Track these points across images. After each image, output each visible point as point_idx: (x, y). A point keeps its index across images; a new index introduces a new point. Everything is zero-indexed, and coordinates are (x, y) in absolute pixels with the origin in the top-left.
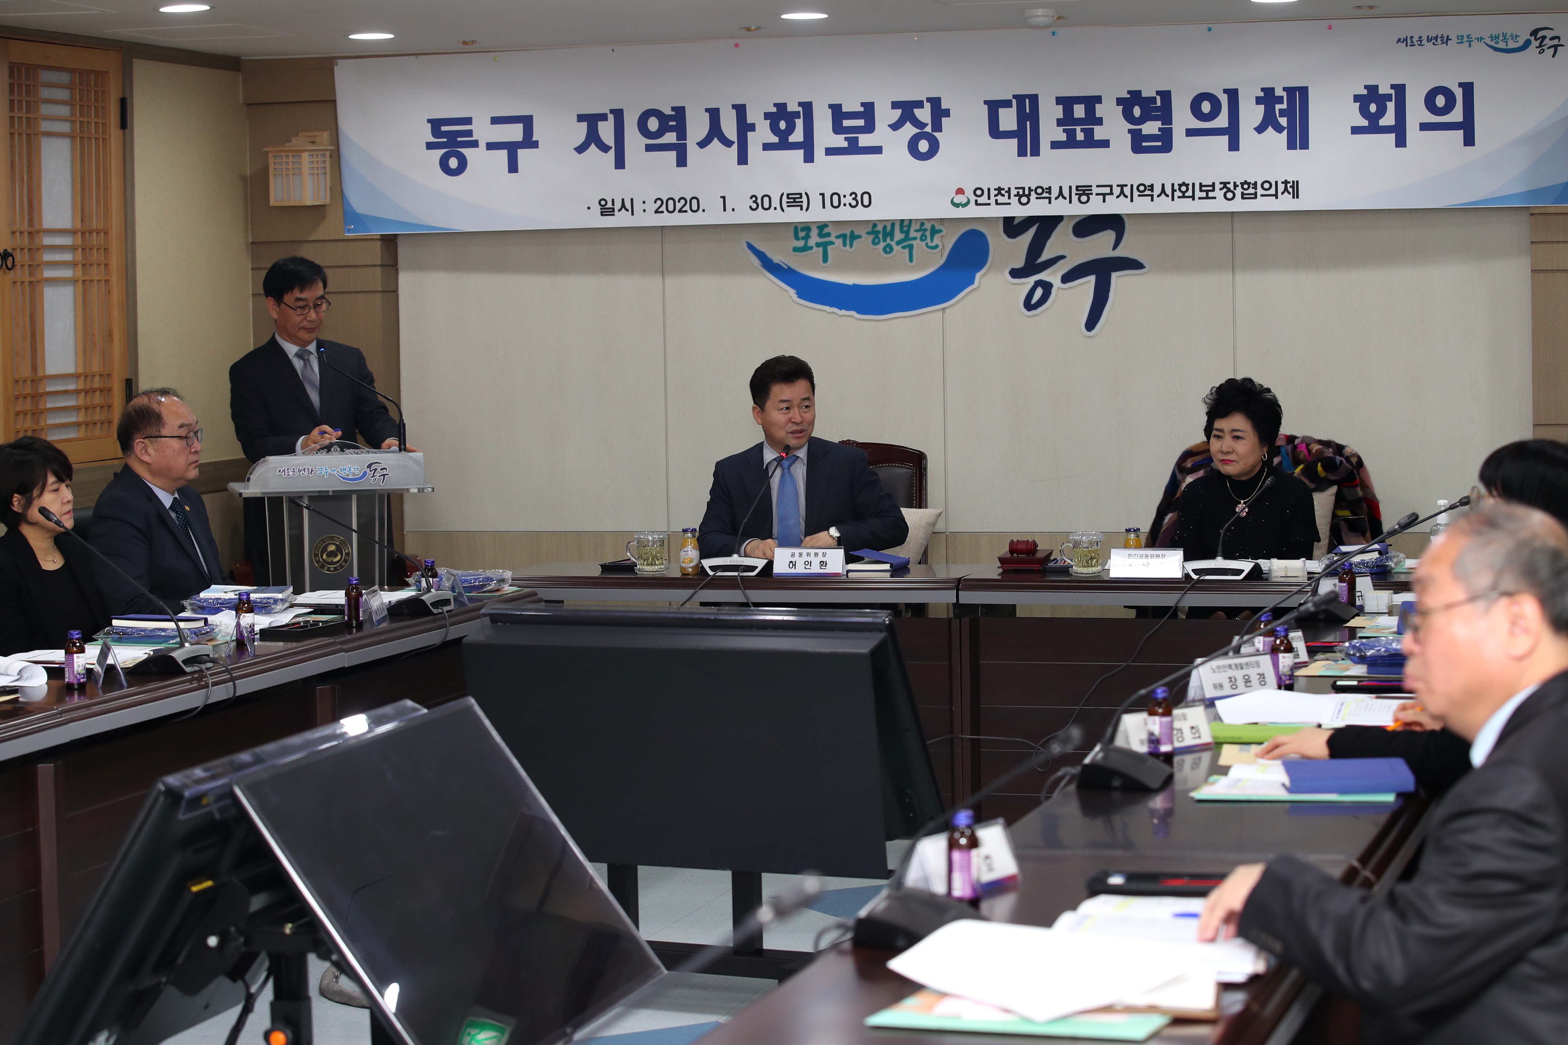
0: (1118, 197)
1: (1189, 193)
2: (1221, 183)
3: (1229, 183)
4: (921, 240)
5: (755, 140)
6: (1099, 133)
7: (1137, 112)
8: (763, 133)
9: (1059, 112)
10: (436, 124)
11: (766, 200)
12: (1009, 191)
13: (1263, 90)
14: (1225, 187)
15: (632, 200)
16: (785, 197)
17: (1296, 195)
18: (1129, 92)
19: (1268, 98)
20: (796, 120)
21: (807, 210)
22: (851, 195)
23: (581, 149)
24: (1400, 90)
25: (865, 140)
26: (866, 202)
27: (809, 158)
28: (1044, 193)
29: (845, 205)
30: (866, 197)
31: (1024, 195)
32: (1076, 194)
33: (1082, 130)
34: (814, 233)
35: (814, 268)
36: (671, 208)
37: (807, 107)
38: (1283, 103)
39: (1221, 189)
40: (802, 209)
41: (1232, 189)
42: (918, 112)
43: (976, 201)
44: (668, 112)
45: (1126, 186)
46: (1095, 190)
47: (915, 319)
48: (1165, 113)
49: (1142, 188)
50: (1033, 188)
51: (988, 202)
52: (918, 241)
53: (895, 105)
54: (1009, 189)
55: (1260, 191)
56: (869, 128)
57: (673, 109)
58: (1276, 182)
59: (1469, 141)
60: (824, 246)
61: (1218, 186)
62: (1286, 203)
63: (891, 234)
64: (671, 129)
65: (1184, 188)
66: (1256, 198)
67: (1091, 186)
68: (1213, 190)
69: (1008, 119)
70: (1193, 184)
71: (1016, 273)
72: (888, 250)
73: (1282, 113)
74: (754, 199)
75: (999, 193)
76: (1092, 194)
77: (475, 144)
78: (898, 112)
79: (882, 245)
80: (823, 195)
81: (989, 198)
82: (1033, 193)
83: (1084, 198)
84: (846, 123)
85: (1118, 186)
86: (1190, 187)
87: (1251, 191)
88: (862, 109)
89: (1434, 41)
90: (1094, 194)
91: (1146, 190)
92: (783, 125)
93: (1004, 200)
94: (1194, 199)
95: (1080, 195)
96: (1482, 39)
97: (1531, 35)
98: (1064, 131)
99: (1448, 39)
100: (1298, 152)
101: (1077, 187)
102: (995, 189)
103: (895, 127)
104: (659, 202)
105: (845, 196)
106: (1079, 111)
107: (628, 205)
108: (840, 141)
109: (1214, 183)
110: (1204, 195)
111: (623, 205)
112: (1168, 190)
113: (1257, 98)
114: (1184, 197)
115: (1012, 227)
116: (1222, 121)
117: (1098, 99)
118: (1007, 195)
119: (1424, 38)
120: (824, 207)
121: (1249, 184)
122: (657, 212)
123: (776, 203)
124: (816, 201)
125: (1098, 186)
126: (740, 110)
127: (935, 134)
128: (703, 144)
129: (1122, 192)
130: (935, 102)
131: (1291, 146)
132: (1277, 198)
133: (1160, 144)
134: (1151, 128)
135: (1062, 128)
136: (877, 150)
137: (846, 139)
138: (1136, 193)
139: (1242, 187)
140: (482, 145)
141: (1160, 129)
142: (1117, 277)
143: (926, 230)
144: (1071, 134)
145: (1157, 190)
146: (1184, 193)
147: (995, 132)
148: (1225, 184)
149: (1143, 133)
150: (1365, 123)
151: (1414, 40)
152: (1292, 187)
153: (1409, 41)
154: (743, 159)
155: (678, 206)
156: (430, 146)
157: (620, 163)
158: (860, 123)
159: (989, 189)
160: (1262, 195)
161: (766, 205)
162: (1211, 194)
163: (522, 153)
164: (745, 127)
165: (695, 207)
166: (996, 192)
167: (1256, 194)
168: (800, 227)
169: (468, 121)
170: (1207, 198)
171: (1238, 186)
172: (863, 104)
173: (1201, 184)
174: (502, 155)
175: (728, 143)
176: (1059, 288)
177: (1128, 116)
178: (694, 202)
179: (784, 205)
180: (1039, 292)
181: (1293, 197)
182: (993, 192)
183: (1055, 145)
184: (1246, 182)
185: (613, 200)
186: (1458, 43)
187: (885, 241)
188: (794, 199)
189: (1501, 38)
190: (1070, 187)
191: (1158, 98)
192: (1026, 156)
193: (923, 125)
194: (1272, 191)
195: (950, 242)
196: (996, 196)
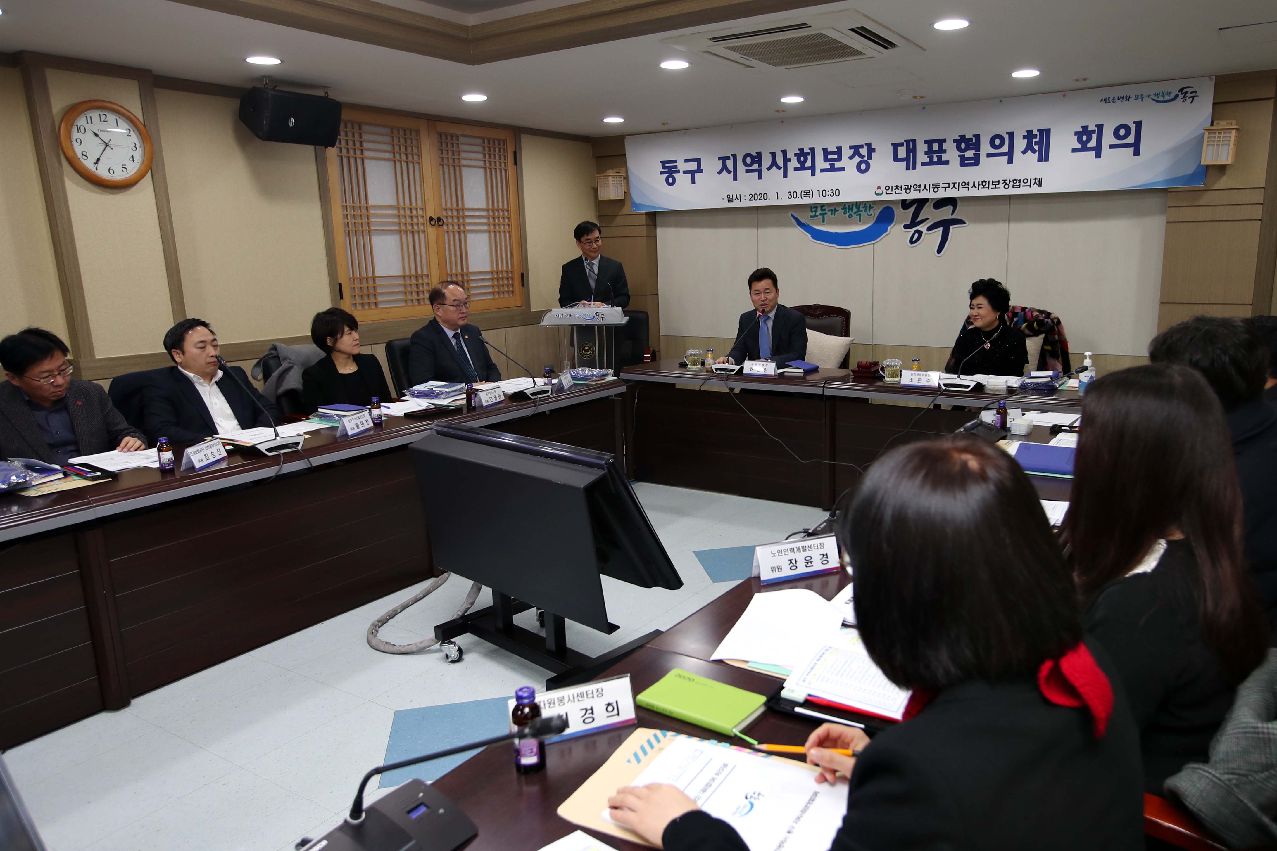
0: (952, 189)
1: (987, 186)
2: (1003, 180)
3: (1007, 180)
4: (865, 212)
5: (791, 166)
6: (945, 157)
7: (963, 146)
8: (794, 163)
9: (926, 147)
10: (663, 163)
11: (795, 194)
12: (901, 187)
13: (1027, 131)
14: (1005, 182)
15: (740, 195)
16: (803, 192)
17: (1040, 185)
18: (959, 136)
19: (1029, 135)
20: (808, 156)
21: (812, 198)
22: (831, 191)
23: (719, 173)
24: (1100, 127)
25: (837, 165)
26: (837, 194)
28: (917, 187)
29: (828, 195)
30: (837, 191)
31: (908, 189)
32: (932, 188)
33: (936, 156)
34: (819, 209)
35: (818, 224)
36: (756, 198)
37: (812, 150)
38: (1037, 138)
39: (1002, 183)
40: (810, 198)
41: (1008, 183)
42: (860, 150)
43: (886, 192)
44: (755, 154)
45: (956, 183)
46: (941, 186)
47: (861, 248)
48: (977, 147)
49: (964, 184)
50: (912, 185)
51: (892, 192)
52: (863, 212)
53: (851, 147)
55: (1022, 184)
56: (839, 159)
57: (757, 153)
58: (1031, 179)
59: (1137, 153)
60: (823, 215)
61: (1001, 182)
62: (1035, 190)
63: (852, 209)
64: (756, 162)
65: (984, 184)
67: (940, 184)
68: (999, 184)
69: (902, 152)
70: (989, 182)
71: (906, 227)
73: (1036, 143)
74: (790, 193)
75: (897, 188)
76: (940, 188)
77: (678, 172)
78: (852, 151)
79: (848, 214)
80: (819, 191)
81: (892, 191)
82: (912, 188)
83: (936, 190)
84: (830, 157)
85: (952, 183)
86: (987, 183)
87: (1018, 184)
88: (836, 150)
89: (1122, 99)
91: (966, 185)
92: (802, 159)
93: (899, 191)
94: (989, 189)
95: (934, 188)
96: (1149, 96)
97: (1179, 92)
98: (928, 157)
99: (1130, 97)
100: (1043, 163)
101: (933, 184)
103: (851, 158)
104: (751, 196)
105: (828, 191)
106: (935, 147)
107: (739, 197)
109: (999, 181)
110: (994, 186)
111: (737, 197)
112: (976, 185)
113: (1024, 136)
114: (984, 188)
116: (1005, 149)
117: (945, 140)
118: (900, 189)
119: (1116, 98)
120: (819, 197)
121: (1017, 180)
122: (750, 200)
123: (799, 195)
124: (816, 194)
125: (943, 184)
126: (784, 152)
127: (869, 161)
128: (769, 169)
129: (954, 186)
130: (869, 145)
131: (1040, 160)
132: (1030, 187)
133: (973, 161)
134: (970, 154)
135: (927, 156)
136: (843, 169)
137: (829, 164)
138: (961, 186)
139: (1013, 182)
140: (681, 172)
141: (974, 154)
143: (867, 207)
144: (931, 158)
145: (971, 185)
146: (984, 186)
147: (896, 159)
148: (1005, 181)
149: (966, 156)
150: (1079, 146)
151: (1110, 99)
152: (1039, 181)
153: (1107, 100)
154: (785, 175)
155: (759, 197)
156: (662, 173)
157: (735, 179)
158: (836, 156)
159: (892, 187)
160: (1023, 186)
161: (795, 196)
162: (997, 186)
163: (696, 175)
164: (786, 160)
165: (765, 198)
167: (1020, 185)
168: (813, 206)
169: (675, 161)
170: (995, 188)
171: (1011, 182)
172: (837, 148)
173: (993, 181)
174: (689, 176)
175: (779, 168)
176: (926, 234)
177: (959, 148)
178: (765, 195)
179: (803, 196)
180: (916, 235)
181: (1039, 186)
182: (894, 188)
183: (924, 164)
184: (1015, 180)
185: (732, 195)
186: (1135, 99)
187: (849, 212)
188: (807, 193)
189: (1161, 94)
190: (930, 185)
191: (974, 138)
192: (910, 170)
193: (863, 157)
194: (1028, 184)
195: (877, 212)
196: (895, 189)
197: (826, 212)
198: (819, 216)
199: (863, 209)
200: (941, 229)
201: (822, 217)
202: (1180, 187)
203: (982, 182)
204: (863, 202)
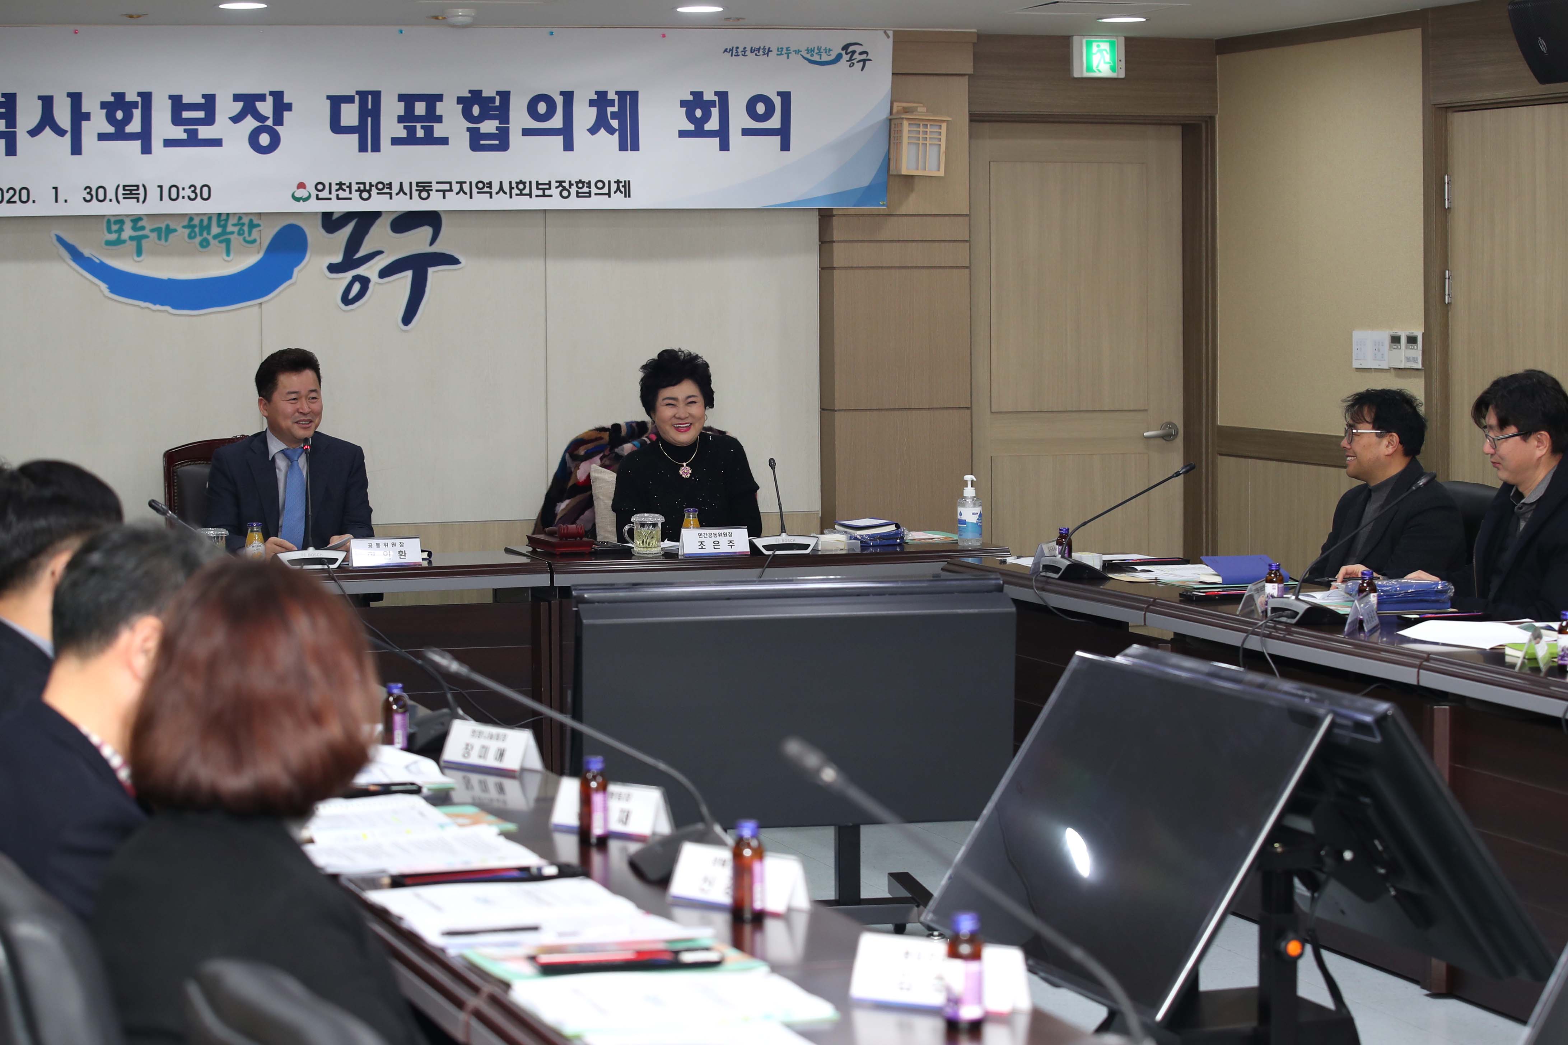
0: (457, 193)
1: (527, 191)
2: (557, 182)
3: (564, 182)
4: (239, 234)
5: (90, 131)
6: (439, 131)
7: (476, 110)
8: (98, 123)
9: (400, 108)
11: (101, 191)
12: (350, 187)
13: (597, 93)
14: (561, 185)
16: (120, 189)
17: (628, 194)
18: (470, 92)
19: (600, 101)
20: (134, 111)
21: (144, 202)
22: (190, 187)
24: (723, 96)
25: (204, 132)
26: (205, 195)
27: (146, 149)
28: (385, 188)
29: (183, 197)
30: (205, 190)
31: (365, 190)
32: (417, 190)
33: (422, 127)
34: (128, 225)
35: (126, 261)
37: (146, 97)
38: (614, 106)
39: (557, 187)
40: (138, 201)
41: (567, 187)
42: (259, 105)
43: (317, 195)
45: (465, 182)
46: (435, 186)
47: (232, 313)
48: (503, 115)
49: (480, 186)
50: (374, 183)
51: (329, 196)
52: (236, 235)
53: (237, 98)
54: (350, 184)
55: (594, 190)
56: (209, 120)
57: (4, 95)
58: (609, 182)
59: (785, 146)
61: (554, 185)
62: (618, 201)
63: (208, 228)
64: (2, 116)
65: (521, 186)
66: (590, 196)
67: (431, 183)
68: (550, 188)
69: (350, 115)
70: (530, 182)
72: (205, 244)
73: (614, 115)
74: (88, 190)
75: (341, 188)
76: (431, 190)
78: (239, 105)
79: (198, 239)
80: (161, 187)
81: (330, 193)
82: (374, 188)
83: (424, 194)
84: (186, 115)
85: (457, 183)
86: (527, 185)
87: (586, 189)
88: (203, 101)
89: (757, 52)
90: (434, 190)
91: (485, 187)
92: (119, 115)
93: (346, 194)
94: (531, 197)
95: (421, 191)
96: (799, 51)
97: (843, 49)
98: (405, 127)
99: (769, 51)
100: (629, 153)
101: (417, 183)
102: (337, 184)
103: (236, 119)
105: (183, 189)
106: (420, 108)
108: (179, 133)
109: (550, 182)
110: (540, 192)
112: (506, 188)
113: (590, 100)
114: (521, 194)
115: (331, 223)
116: (557, 122)
117: (439, 98)
118: (348, 190)
119: (748, 49)
120: (161, 199)
121: (583, 183)
123: (111, 194)
124: (154, 193)
125: (437, 183)
126: (76, 99)
127: (277, 128)
128: (34, 133)
129: (461, 189)
130: (278, 96)
131: (623, 147)
132: (610, 197)
133: (497, 142)
134: (489, 126)
135: (402, 125)
136: (217, 143)
137: (185, 131)
138: (475, 190)
139: (577, 186)
141: (497, 128)
142: (433, 272)
143: (243, 224)
144: (411, 131)
145: (496, 187)
146: (521, 190)
147: (336, 127)
148: (560, 183)
149: (482, 131)
150: (691, 127)
151: (739, 50)
152: (624, 186)
153: (734, 51)
154: (76, 149)
155: (7, 196)
158: (201, 114)
159: (330, 184)
160: (596, 194)
161: (101, 197)
162: (547, 192)
164: (79, 116)
165: (24, 198)
166: (338, 187)
167: (590, 193)
168: (113, 219)
170: (544, 195)
171: (573, 185)
172: (204, 96)
173: (537, 182)
175: (61, 132)
176: (377, 283)
177: (467, 114)
178: (24, 192)
179: (120, 197)
180: (357, 287)
181: (625, 196)
182: (334, 187)
183: (396, 141)
184: (580, 181)
186: (778, 55)
187: (201, 235)
188: (131, 190)
189: (816, 51)
190: (411, 183)
191: (498, 98)
192: (367, 151)
193: (263, 118)
194: (606, 190)
195: (268, 236)
196: (337, 190)
197: (146, 232)
198: (129, 242)
199: (236, 229)
200: (409, 274)
201: (134, 243)
202: (851, 208)
204: (234, 214)
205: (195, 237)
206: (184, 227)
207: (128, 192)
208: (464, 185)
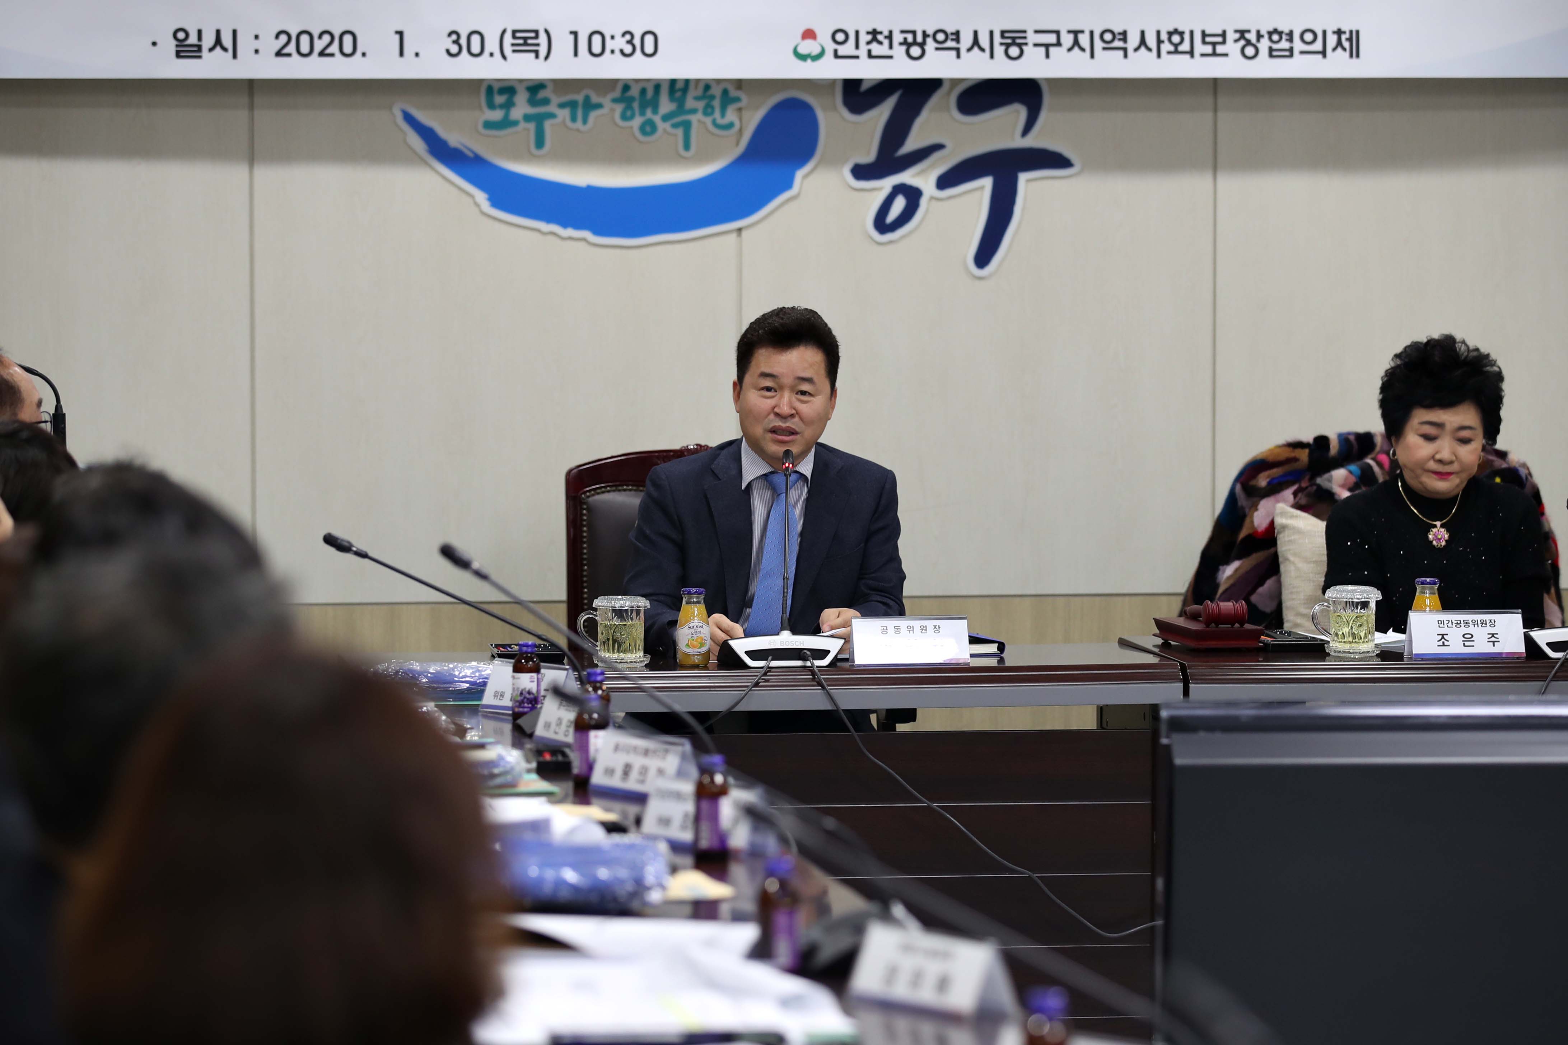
0: (1070, 50)
1: (1185, 46)
2: (1236, 31)
3: (1249, 31)
4: (706, 114)
11: (476, 39)
12: (890, 37)
14: (1243, 37)
15: (235, 32)
16: (508, 35)
17: (1355, 52)
21: (547, 58)
22: (624, 35)
26: (649, 49)
28: (948, 40)
29: (613, 52)
30: (649, 39)
32: (1002, 44)
34: (521, 98)
35: (517, 157)
36: (305, 48)
39: (1236, 41)
40: (537, 57)
41: (1254, 40)
43: (836, 51)
45: (1082, 32)
46: (1032, 38)
47: (691, 245)
49: (1108, 37)
50: (930, 32)
51: (854, 52)
52: (699, 116)
54: (891, 32)
55: (1298, 45)
58: (1324, 32)
60: (539, 120)
61: (1231, 36)
62: (1338, 65)
65: (1176, 39)
66: (1291, 56)
67: (1025, 32)
68: (1224, 42)
70: (1192, 33)
71: (861, 172)
72: (647, 129)
74: (454, 37)
75: (874, 39)
76: (1026, 44)
79: (637, 121)
80: (575, 34)
81: (857, 47)
82: (929, 41)
83: (1014, 51)
85: (1069, 32)
86: (1187, 37)
87: (1284, 44)
90: (1031, 44)
91: (1115, 40)
93: (883, 50)
94: (1192, 56)
95: (1008, 46)
101: (1003, 33)
102: (868, 33)
104: (283, 38)
105: (612, 37)
107: (227, 41)
109: (1224, 32)
110: (1208, 49)
111: (218, 42)
112: (1151, 41)
114: (1176, 52)
115: (858, 97)
118: (886, 42)
120: (576, 54)
121: (1280, 33)
122: (279, 54)
123: (492, 45)
124: (563, 44)
125: (1036, 32)
129: (1076, 42)
132: (1324, 56)
138: (1098, 44)
139: (1270, 39)
142: (1028, 181)
143: (713, 97)
145: (1133, 40)
146: (1176, 46)
148: (1242, 33)
152: (1350, 40)
155: (319, 45)
159: (857, 33)
160: (1302, 52)
161: (476, 49)
162: (1220, 49)
165: (348, 49)
166: (870, 37)
167: (1291, 50)
168: (496, 87)
170: (1214, 54)
171: (1263, 36)
173: (1203, 32)
176: (932, 198)
178: (348, 39)
179: (508, 49)
180: (899, 204)
181: (1351, 56)
182: (864, 38)
184: (1275, 31)
185: (200, 32)
187: (643, 114)
188: (525, 39)
190: (991, 33)
194: (1319, 46)
195: (753, 119)
196: (868, 43)
197: (552, 108)
198: (523, 125)
199: (700, 105)
200: (986, 183)
201: (532, 126)
203: (1170, 34)
204: (698, 81)
205: (632, 117)
206: (615, 101)
207: (521, 41)
208: (1080, 36)
